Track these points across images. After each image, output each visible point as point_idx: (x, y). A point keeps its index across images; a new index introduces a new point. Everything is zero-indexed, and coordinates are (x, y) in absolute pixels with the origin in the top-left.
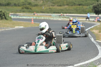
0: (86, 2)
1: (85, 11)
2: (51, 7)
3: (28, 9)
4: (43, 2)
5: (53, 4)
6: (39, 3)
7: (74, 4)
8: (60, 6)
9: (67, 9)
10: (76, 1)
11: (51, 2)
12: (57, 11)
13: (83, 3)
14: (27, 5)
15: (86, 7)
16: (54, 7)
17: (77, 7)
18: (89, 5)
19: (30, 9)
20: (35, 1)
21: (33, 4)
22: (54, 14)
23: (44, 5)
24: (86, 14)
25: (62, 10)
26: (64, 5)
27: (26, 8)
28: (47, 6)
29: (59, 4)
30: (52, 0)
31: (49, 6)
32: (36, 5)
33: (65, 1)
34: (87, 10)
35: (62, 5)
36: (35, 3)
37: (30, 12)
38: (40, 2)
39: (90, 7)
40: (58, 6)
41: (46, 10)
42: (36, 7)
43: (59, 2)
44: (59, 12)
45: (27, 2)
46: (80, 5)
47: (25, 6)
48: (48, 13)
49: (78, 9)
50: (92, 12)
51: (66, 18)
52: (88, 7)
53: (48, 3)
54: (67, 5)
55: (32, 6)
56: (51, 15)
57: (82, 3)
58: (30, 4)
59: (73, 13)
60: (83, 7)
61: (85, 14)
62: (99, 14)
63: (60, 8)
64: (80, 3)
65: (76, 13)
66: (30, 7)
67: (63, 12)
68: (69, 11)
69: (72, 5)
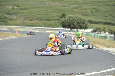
0: (52, 18)
1: (51, 25)
2: (23, 21)
3: (4, 22)
4: (17, 17)
5: (25, 19)
6: (13, 17)
7: (42, 19)
8: (31, 20)
9: (37, 22)
10: (44, 17)
11: (23, 17)
12: (29, 25)
13: (50, 19)
14: (3, 19)
15: (52, 22)
16: (26, 21)
17: (45, 22)
18: (55, 21)
19: (7, 22)
20: (11, 16)
21: (9, 18)
22: (27, 27)
23: (18, 19)
24: (53, 27)
25: (33, 24)
26: (34, 20)
27: (3, 21)
28: (20, 20)
29: (30, 19)
30: (24, 16)
31: (22, 20)
32: (11, 19)
33: (35, 17)
34: (53, 24)
35: (32, 19)
36: (10, 18)
37: (6, 25)
38: (15, 17)
39: (55, 22)
40: (29, 20)
41: (20, 23)
42: (11, 21)
43: (30, 17)
44: (31, 25)
45: (3, 17)
46: (47, 20)
47: (2, 20)
48: (22, 26)
49: (46, 23)
50: (57, 26)
51: (37, 30)
52: (54, 22)
53: (21, 18)
54: (37, 20)
55: (8, 20)
56: (25, 28)
57: (48, 18)
58: (6, 18)
59: (42, 27)
60: (49, 22)
61: (51, 27)
62: (65, 28)
63: (31, 22)
64: (47, 19)
65: (44, 27)
66: (7, 21)
67: (34, 25)
68: (38, 25)
69: (41, 20)
